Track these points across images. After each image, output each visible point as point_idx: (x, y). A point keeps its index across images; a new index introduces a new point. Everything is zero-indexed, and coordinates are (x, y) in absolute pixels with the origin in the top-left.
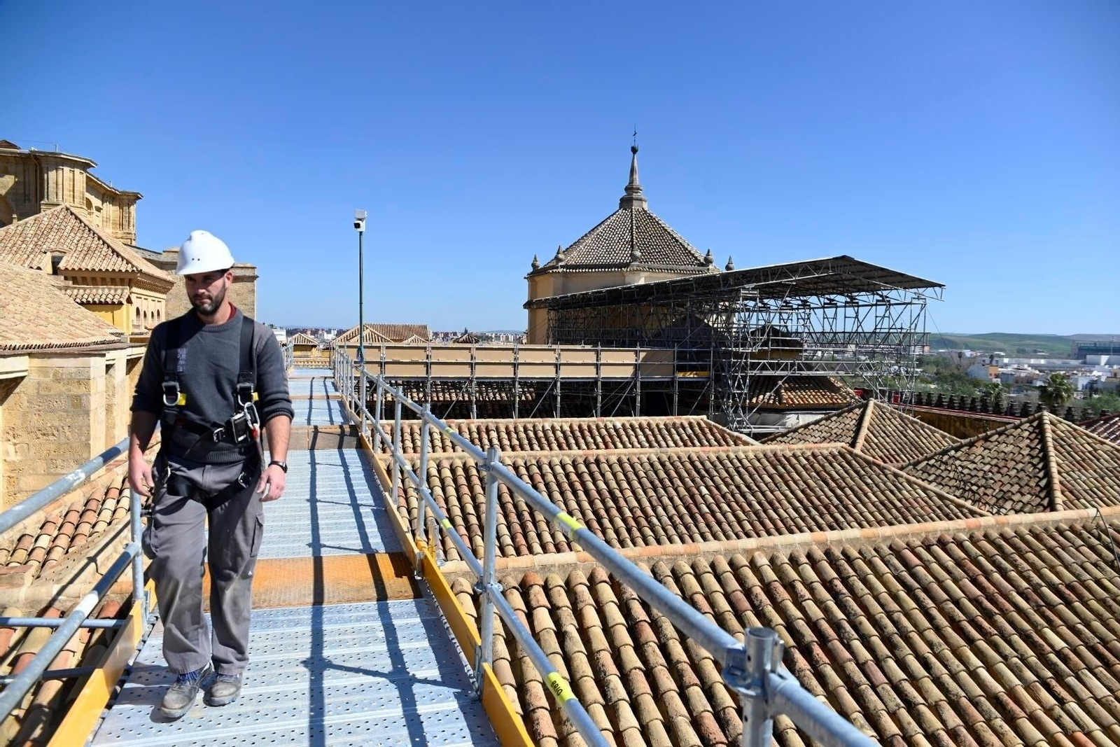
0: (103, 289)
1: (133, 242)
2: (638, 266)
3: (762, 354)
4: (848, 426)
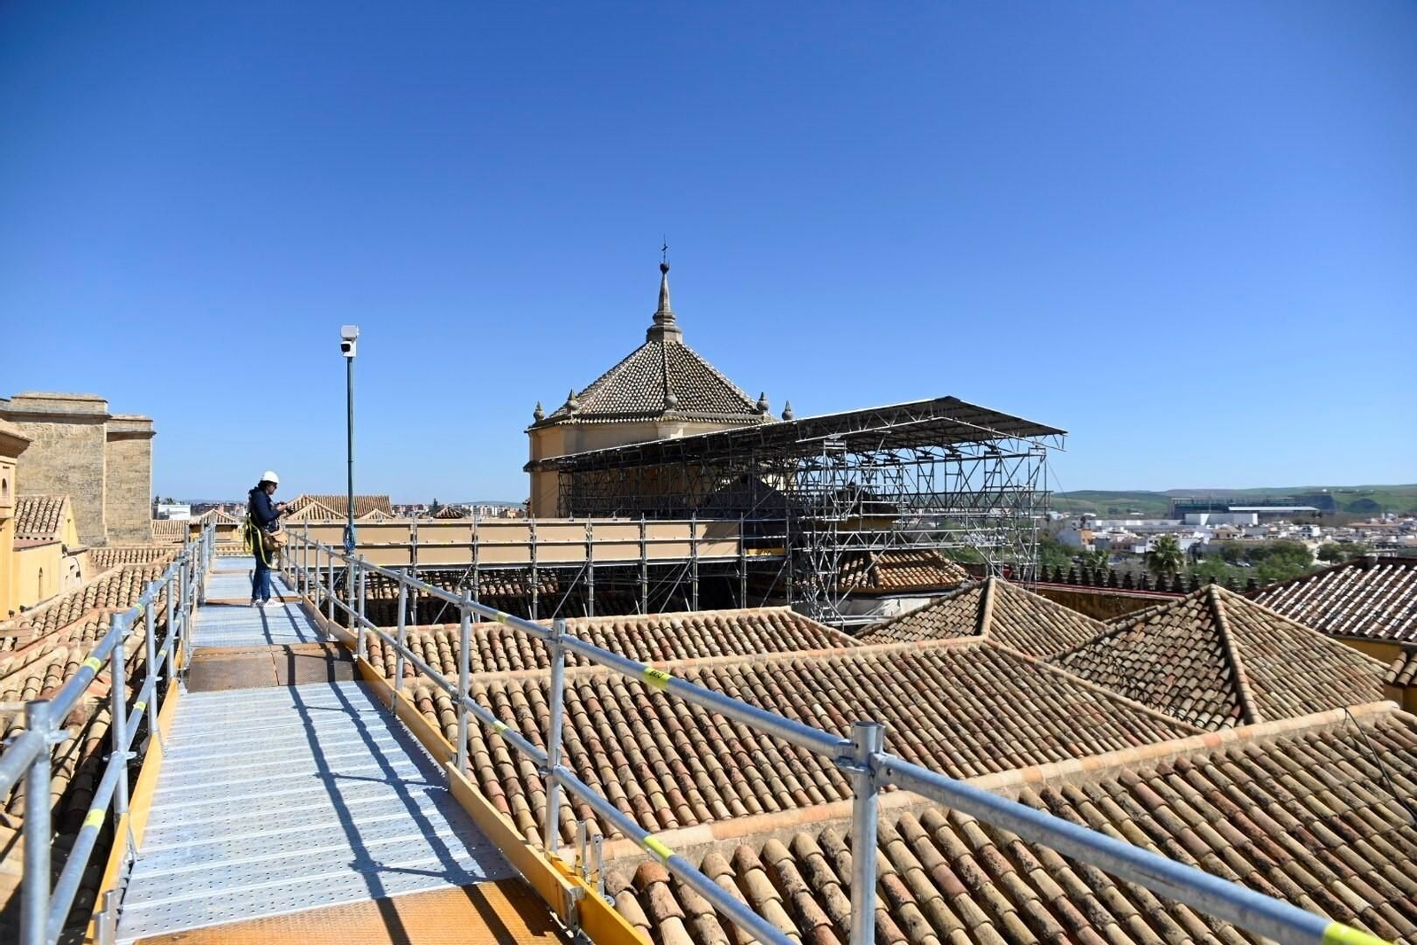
2: (675, 415)
3: (852, 523)
4: (966, 612)
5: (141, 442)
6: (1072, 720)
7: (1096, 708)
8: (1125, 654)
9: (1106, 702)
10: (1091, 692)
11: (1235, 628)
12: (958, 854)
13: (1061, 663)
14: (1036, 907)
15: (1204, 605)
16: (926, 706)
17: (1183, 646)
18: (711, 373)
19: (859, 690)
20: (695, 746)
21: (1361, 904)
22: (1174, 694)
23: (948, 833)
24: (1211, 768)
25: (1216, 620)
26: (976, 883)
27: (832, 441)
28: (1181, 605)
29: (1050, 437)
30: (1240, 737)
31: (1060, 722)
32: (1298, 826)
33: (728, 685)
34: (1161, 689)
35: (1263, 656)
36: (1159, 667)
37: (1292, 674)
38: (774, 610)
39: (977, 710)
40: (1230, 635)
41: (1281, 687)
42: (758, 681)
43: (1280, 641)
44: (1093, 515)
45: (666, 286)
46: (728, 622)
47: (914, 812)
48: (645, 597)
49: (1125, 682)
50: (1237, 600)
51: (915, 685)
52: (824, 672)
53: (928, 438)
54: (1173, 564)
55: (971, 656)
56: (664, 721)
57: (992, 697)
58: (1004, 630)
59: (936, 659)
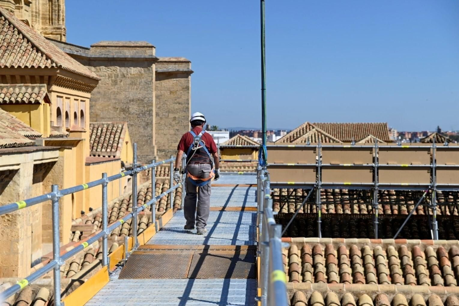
0: (20, 88)
1: (63, 37)
5: (182, 80)
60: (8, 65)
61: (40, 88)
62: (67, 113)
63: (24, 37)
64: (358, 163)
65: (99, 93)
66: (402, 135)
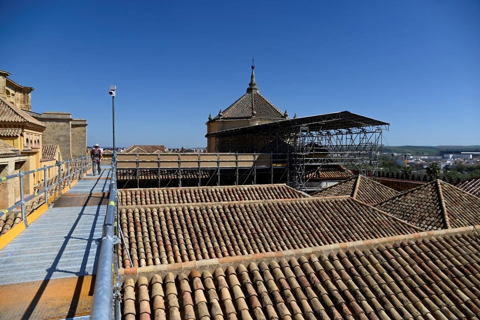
0: (9, 130)
1: (30, 109)
2: (255, 118)
3: (310, 156)
4: (349, 187)
5: (83, 128)
6: (378, 226)
7: (388, 222)
8: (403, 203)
9: (392, 220)
10: (387, 216)
11: (445, 195)
12: (309, 273)
13: (380, 206)
14: (336, 293)
15: (434, 187)
16: (324, 219)
17: (424, 201)
18: (268, 103)
19: (301, 213)
20: (239, 230)
21: (466, 298)
22: (420, 218)
23: (308, 266)
24: (415, 246)
25: (438, 192)
26: (314, 284)
27: (304, 126)
28: (425, 186)
29: (383, 126)
30: (428, 235)
31: (374, 227)
32: (446, 268)
33: (253, 210)
34: (415, 216)
35: (455, 206)
36: (415, 208)
37: (466, 213)
38: (280, 185)
39: (343, 221)
40: (443, 198)
41: (461, 217)
42: (264, 209)
43: (463, 201)
44: (410, 154)
45: (254, 74)
46: (264, 189)
47: (296, 257)
48: (237, 180)
49: (402, 214)
50: (447, 185)
51: (321, 212)
52: (289, 206)
53: (341, 126)
54: (436, 172)
55: (343, 203)
56: (229, 222)
57: (349, 217)
58: (362, 193)
59: (330, 203)
60: (3, 120)
61: (18, 130)
62: (31, 141)
63: (11, 109)
64: (152, 160)
65: (46, 132)
66: (170, 150)
